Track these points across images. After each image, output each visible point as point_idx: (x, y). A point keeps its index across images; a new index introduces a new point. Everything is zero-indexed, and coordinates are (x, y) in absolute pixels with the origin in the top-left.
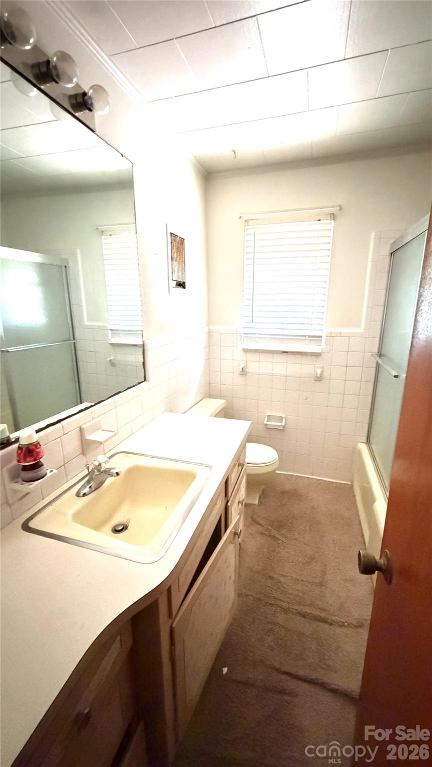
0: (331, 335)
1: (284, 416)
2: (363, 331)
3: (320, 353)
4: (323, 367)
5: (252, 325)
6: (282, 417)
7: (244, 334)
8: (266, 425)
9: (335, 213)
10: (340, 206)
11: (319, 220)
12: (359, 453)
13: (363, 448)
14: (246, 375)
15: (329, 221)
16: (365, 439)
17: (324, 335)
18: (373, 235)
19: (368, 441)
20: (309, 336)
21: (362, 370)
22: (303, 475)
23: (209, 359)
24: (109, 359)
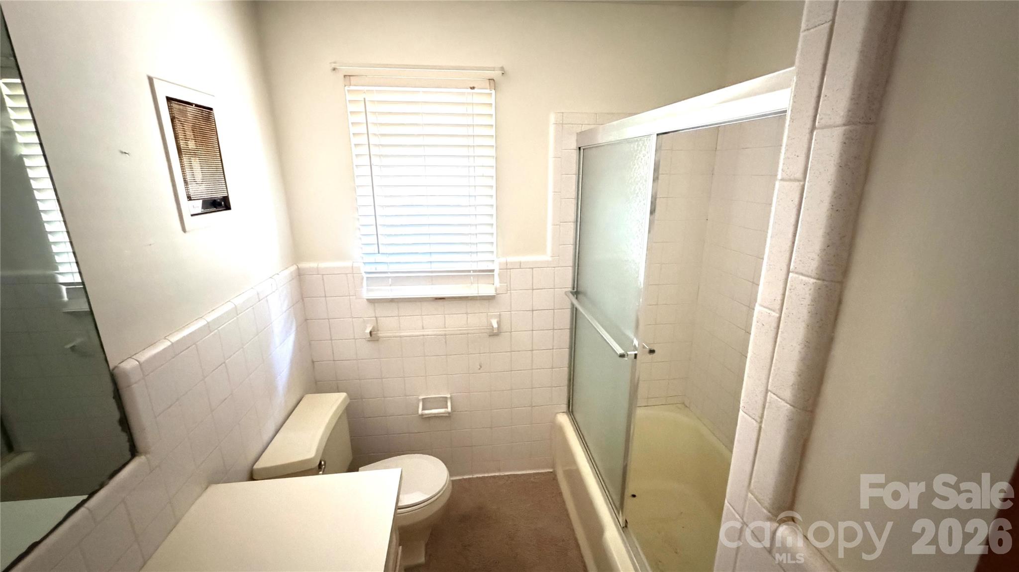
0: (506, 268)
1: (449, 396)
2: (550, 259)
3: (494, 296)
4: (500, 315)
5: (379, 258)
6: (446, 398)
7: (366, 273)
8: (422, 415)
9: (495, 79)
10: (502, 69)
11: (473, 88)
12: (560, 430)
13: (564, 420)
14: (378, 340)
15: (488, 91)
16: (564, 407)
17: (495, 267)
18: (552, 118)
19: (570, 410)
20: (474, 271)
21: (554, 313)
22: (486, 475)
23: (306, 320)
24: (69, 346)
